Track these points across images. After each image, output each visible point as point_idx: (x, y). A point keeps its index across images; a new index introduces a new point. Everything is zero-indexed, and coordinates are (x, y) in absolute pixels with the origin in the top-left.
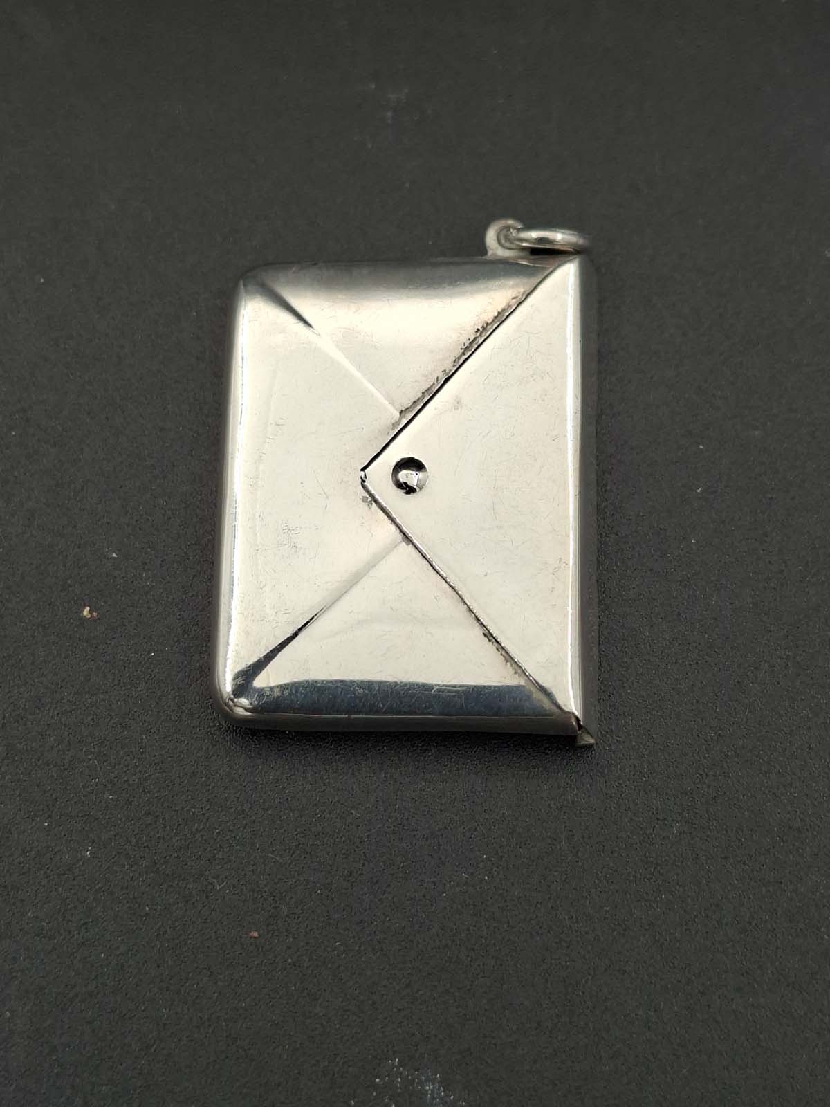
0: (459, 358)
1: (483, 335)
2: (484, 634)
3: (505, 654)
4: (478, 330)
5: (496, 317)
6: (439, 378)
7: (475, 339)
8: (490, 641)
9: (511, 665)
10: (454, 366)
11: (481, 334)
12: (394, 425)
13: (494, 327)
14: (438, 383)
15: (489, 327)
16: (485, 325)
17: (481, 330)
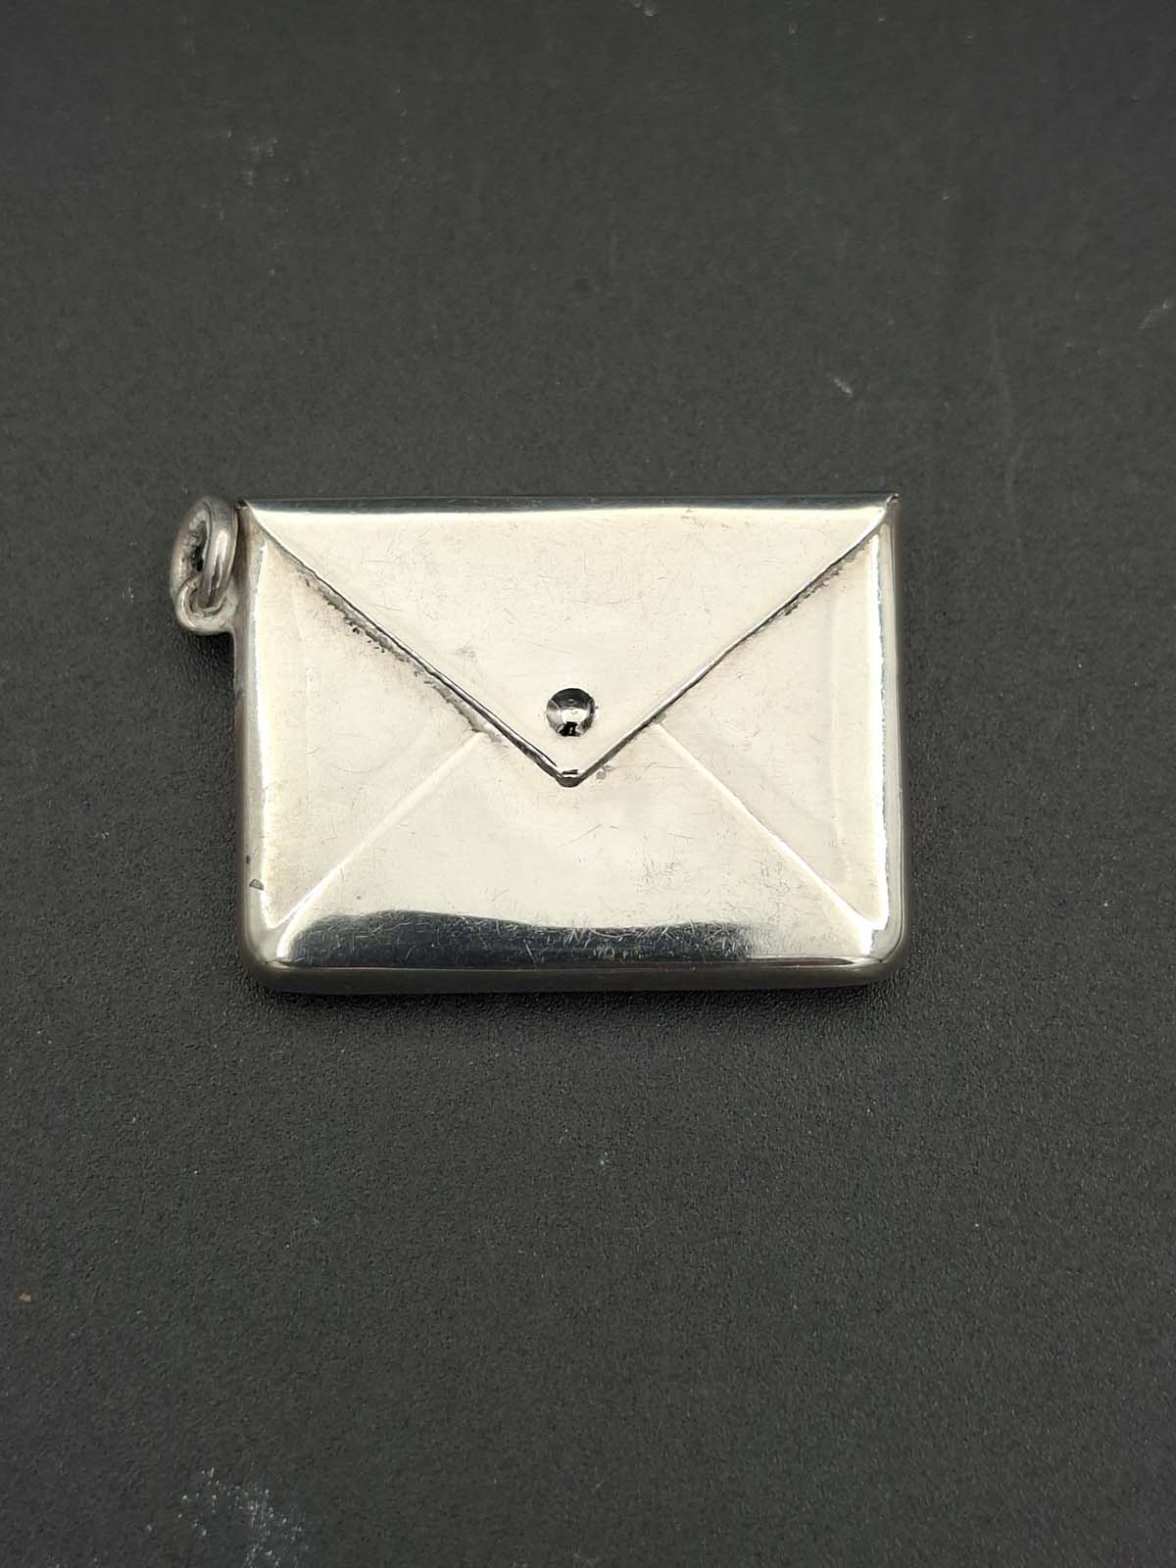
0: (397, 655)
1: (362, 623)
2: (787, 614)
3: (814, 587)
4: (354, 630)
5: (337, 608)
6: (426, 680)
7: (368, 634)
8: (795, 607)
9: (828, 579)
10: (408, 661)
11: (360, 626)
12: (494, 739)
13: (351, 609)
14: (434, 682)
15: (351, 616)
16: (348, 621)
17: (354, 626)
